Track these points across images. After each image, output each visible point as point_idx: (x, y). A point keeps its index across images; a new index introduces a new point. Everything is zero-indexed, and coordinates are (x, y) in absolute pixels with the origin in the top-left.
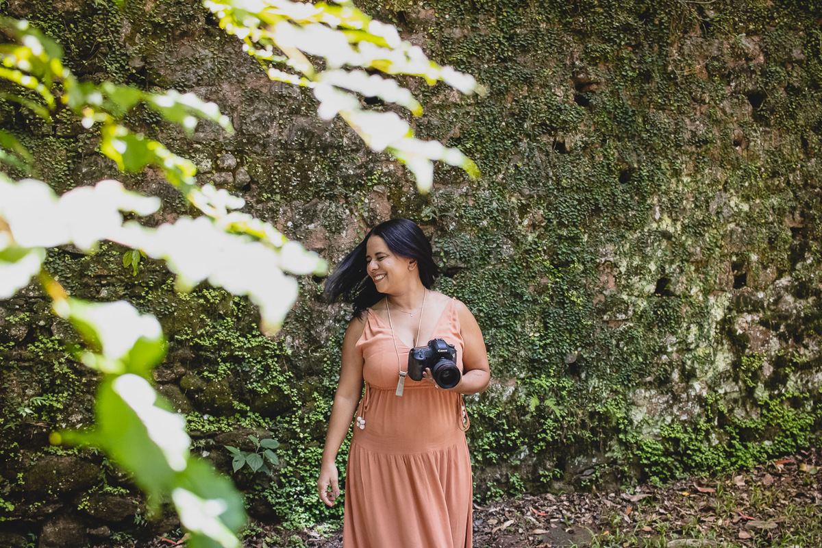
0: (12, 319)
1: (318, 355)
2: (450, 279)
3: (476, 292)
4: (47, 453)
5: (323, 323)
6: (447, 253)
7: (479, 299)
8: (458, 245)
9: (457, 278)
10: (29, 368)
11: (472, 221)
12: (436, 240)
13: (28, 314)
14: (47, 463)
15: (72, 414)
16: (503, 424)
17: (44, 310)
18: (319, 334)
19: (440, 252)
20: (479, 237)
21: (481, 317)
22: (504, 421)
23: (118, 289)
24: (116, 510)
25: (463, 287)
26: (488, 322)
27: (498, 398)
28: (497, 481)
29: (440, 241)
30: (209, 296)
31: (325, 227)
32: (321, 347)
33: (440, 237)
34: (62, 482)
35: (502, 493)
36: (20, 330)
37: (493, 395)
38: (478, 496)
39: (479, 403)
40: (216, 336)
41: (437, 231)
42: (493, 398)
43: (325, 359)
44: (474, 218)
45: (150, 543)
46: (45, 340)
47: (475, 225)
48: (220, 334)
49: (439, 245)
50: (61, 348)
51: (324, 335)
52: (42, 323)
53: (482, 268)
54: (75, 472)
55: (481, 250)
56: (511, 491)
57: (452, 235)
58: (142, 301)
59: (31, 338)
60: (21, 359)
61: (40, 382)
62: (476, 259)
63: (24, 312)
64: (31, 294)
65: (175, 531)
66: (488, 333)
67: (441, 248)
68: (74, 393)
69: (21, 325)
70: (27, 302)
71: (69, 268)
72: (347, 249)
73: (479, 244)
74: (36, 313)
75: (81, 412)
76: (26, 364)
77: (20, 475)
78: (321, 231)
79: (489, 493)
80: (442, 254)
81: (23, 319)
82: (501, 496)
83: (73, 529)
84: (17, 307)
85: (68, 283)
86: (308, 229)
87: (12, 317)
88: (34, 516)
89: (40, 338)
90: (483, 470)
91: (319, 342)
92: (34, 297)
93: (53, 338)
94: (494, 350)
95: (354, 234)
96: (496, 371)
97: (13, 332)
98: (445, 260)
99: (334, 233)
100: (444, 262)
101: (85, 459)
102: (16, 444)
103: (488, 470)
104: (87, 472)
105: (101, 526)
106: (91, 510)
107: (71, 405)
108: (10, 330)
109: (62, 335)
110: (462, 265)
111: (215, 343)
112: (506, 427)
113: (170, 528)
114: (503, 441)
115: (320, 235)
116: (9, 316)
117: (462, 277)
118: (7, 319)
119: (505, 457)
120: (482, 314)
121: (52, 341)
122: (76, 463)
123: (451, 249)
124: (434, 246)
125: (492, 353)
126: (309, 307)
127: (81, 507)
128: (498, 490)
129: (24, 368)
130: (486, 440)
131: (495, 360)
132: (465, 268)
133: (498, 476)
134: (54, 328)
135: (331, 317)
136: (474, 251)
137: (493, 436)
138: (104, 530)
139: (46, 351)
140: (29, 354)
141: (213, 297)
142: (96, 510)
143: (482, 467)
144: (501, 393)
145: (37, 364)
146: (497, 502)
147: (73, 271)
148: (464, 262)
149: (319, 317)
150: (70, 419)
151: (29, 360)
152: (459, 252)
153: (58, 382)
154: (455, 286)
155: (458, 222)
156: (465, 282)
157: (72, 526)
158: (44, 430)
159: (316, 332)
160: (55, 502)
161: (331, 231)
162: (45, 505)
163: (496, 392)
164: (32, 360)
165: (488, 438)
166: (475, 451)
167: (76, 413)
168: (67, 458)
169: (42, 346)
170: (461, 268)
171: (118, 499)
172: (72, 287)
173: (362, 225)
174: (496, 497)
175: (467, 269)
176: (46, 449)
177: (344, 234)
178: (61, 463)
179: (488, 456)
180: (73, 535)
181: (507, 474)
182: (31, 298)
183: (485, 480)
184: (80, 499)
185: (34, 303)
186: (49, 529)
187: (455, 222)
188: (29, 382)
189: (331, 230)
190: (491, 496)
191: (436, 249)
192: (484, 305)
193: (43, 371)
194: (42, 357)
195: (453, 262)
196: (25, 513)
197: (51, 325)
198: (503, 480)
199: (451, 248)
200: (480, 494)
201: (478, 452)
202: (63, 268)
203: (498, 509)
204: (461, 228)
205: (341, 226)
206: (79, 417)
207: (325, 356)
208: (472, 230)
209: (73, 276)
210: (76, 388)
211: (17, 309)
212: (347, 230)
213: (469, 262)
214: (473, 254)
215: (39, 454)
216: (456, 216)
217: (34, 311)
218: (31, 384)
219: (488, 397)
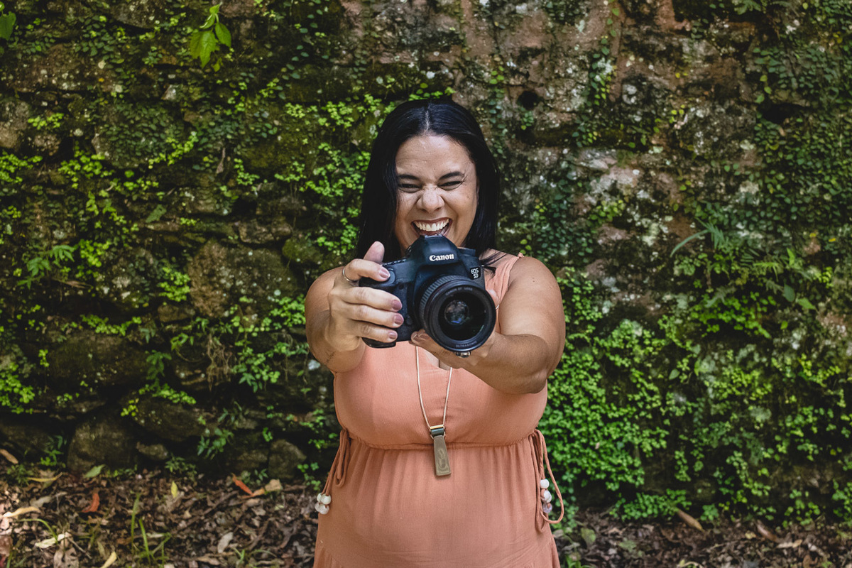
0: (38, 122)
1: (512, 232)
2: (773, 126)
3: (821, 156)
4: (86, 325)
5: (526, 180)
6: (773, 78)
7: (825, 169)
8: (797, 65)
9: (788, 126)
10: (59, 199)
11: (831, 21)
12: (757, 50)
13: (60, 116)
14: (81, 341)
15: (117, 275)
16: (838, 398)
17: (83, 113)
18: (518, 198)
19: (761, 74)
20: (843, 53)
21: (825, 202)
22: (841, 393)
23: (191, 90)
24: (175, 426)
25: (797, 144)
26: (838, 214)
27: (836, 350)
28: (812, 489)
29: (764, 53)
30: (334, 114)
31: (547, 10)
32: (521, 219)
33: (764, 46)
34: (101, 371)
35: (817, 512)
36: (46, 140)
37: (828, 342)
38: (771, 510)
39: (799, 353)
40: (341, 181)
41: (760, 35)
42: (826, 348)
43: (524, 242)
44: (836, 16)
45: (220, 482)
46: (83, 159)
47: (838, 28)
48: (348, 179)
49: (760, 61)
50: (105, 174)
51: (527, 199)
52: (78, 132)
53: (841, 112)
54: (118, 360)
55: (844, 78)
56: (836, 512)
57: (789, 43)
58: (229, 113)
59: (65, 153)
60: (49, 184)
61: (74, 221)
62: (832, 93)
63: (55, 112)
64: (65, 86)
65: (259, 472)
66: (836, 234)
67: (765, 67)
68: (120, 244)
69: (49, 132)
70: (59, 98)
71: (120, 50)
72: (585, 53)
73: (842, 66)
74: (72, 116)
75: (129, 275)
76: (56, 193)
77: (43, 353)
78: (539, 18)
79: (791, 510)
80: (764, 79)
81: (51, 124)
82: (814, 516)
83: (117, 440)
84: (45, 104)
85: (119, 74)
86: (514, 12)
87: (38, 119)
88: (63, 412)
89: (77, 154)
90: (787, 469)
91: (516, 211)
92: (68, 91)
93: (94, 157)
94: (842, 264)
95: (600, 27)
96: (840, 302)
97: (38, 142)
98: (768, 90)
99: (562, 23)
100: (766, 95)
101: (134, 344)
102: (38, 307)
103: (797, 469)
104: (136, 363)
105: (156, 443)
106: (140, 419)
107: (115, 262)
108: (33, 139)
109: (107, 154)
110: (803, 103)
111: (339, 192)
112: (842, 404)
113: (253, 465)
114: (832, 427)
115: (538, 25)
116: (34, 116)
117: (798, 125)
118: (31, 121)
119: (833, 453)
120: (827, 197)
121: (93, 161)
122: (121, 347)
123: (784, 70)
124: (751, 62)
125: (838, 269)
126: (505, 149)
127: (126, 412)
128: (811, 505)
129: (52, 198)
130: (800, 419)
131: (842, 282)
132: (806, 109)
133: (815, 482)
134: (95, 141)
135: (543, 171)
136: (828, 78)
137: (814, 415)
138: (158, 450)
139: (82, 175)
140: (59, 178)
141: (343, 117)
142: (147, 419)
143: (786, 463)
144: (844, 343)
145: (69, 194)
146: (802, 529)
147: (125, 54)
148: (806, 97)
149: (521, 168)
150: (114, 281)
151: (58, 187)
152: (798, 78)
153: (98, 225)
154: (782, 138)
155: (804, 21)
156: (802, 133)
157: (115, 435)
158: (81, 293)
159: (513, 193)
160: (91, 398)
161: (556, 19)
162: (77, 400)
163: (834, 339)
164: (64, 187)
165: (806, 417)
166: (778, 433)
167: (123, 274)
168: (110, 339)
169: (77, 167)
170: (799, 107)
171: (180, 410)
172: (125, 81)
173: (617, 12)
174: (804, 518)
175: (811, 110)
176: (85, 319)
177: (581, 26)
178: (100, 345)
179: (800, 448)
180: (116, 448)
181: (831, 483)
182: (65, 92)
183: (788, 485)
184: (127, 401)
185: (69, 101)
186: (83, 435)
187: (799, 19)
188: (59, 219)
189: (557, 16)
190: (794, 514)
191: (754, 68)
192: (833, 182)
193: (76, 206)
194: (75, 186)
195: (783, 96)
196: (51, 406)
197: (93, 137)
198: (823, 491)
199: (782, 69)
200: (774, 507)
201: (783, 435)
202: (111, 49)
203: (795, 545)
204: (808, 32)
205: (577, 11)
206: (127, 282)
207: (524, 236)
208: (830, 38)
209: (126, 62)
210: (124, 237)
211: (45, 107)
212: (587, 20)
213: (815, 97)
214: (826, 83)
215: (74, 325)
216: (801, 9)
217: (68, 112)
218: (60, 222)
219: (817, 346)
